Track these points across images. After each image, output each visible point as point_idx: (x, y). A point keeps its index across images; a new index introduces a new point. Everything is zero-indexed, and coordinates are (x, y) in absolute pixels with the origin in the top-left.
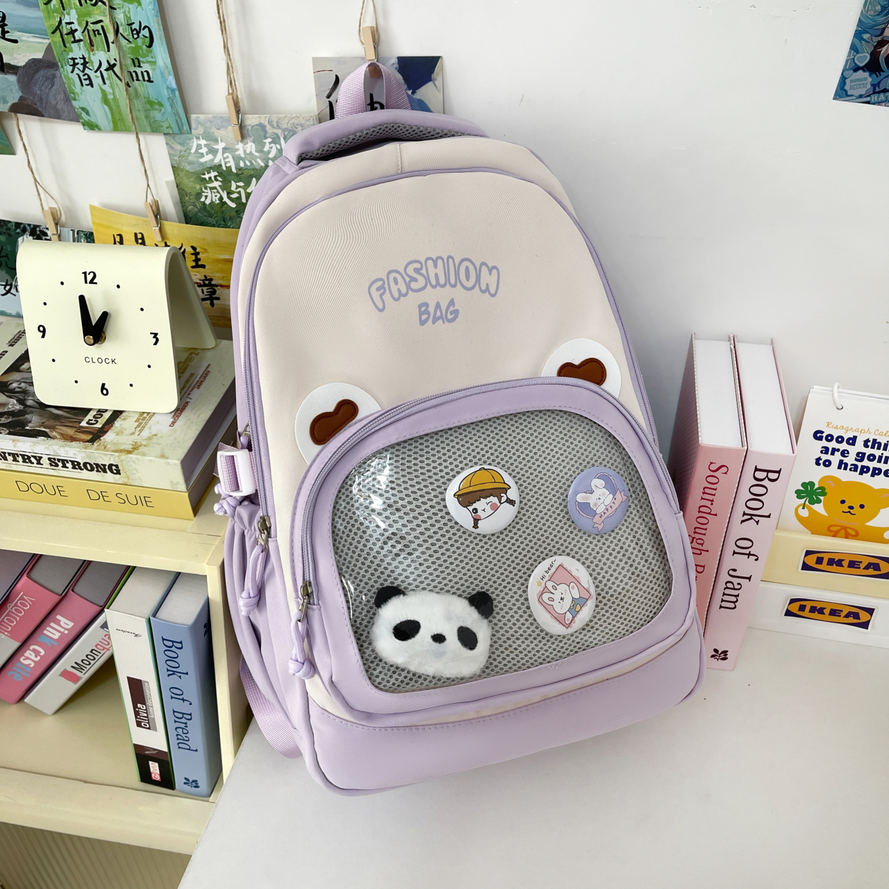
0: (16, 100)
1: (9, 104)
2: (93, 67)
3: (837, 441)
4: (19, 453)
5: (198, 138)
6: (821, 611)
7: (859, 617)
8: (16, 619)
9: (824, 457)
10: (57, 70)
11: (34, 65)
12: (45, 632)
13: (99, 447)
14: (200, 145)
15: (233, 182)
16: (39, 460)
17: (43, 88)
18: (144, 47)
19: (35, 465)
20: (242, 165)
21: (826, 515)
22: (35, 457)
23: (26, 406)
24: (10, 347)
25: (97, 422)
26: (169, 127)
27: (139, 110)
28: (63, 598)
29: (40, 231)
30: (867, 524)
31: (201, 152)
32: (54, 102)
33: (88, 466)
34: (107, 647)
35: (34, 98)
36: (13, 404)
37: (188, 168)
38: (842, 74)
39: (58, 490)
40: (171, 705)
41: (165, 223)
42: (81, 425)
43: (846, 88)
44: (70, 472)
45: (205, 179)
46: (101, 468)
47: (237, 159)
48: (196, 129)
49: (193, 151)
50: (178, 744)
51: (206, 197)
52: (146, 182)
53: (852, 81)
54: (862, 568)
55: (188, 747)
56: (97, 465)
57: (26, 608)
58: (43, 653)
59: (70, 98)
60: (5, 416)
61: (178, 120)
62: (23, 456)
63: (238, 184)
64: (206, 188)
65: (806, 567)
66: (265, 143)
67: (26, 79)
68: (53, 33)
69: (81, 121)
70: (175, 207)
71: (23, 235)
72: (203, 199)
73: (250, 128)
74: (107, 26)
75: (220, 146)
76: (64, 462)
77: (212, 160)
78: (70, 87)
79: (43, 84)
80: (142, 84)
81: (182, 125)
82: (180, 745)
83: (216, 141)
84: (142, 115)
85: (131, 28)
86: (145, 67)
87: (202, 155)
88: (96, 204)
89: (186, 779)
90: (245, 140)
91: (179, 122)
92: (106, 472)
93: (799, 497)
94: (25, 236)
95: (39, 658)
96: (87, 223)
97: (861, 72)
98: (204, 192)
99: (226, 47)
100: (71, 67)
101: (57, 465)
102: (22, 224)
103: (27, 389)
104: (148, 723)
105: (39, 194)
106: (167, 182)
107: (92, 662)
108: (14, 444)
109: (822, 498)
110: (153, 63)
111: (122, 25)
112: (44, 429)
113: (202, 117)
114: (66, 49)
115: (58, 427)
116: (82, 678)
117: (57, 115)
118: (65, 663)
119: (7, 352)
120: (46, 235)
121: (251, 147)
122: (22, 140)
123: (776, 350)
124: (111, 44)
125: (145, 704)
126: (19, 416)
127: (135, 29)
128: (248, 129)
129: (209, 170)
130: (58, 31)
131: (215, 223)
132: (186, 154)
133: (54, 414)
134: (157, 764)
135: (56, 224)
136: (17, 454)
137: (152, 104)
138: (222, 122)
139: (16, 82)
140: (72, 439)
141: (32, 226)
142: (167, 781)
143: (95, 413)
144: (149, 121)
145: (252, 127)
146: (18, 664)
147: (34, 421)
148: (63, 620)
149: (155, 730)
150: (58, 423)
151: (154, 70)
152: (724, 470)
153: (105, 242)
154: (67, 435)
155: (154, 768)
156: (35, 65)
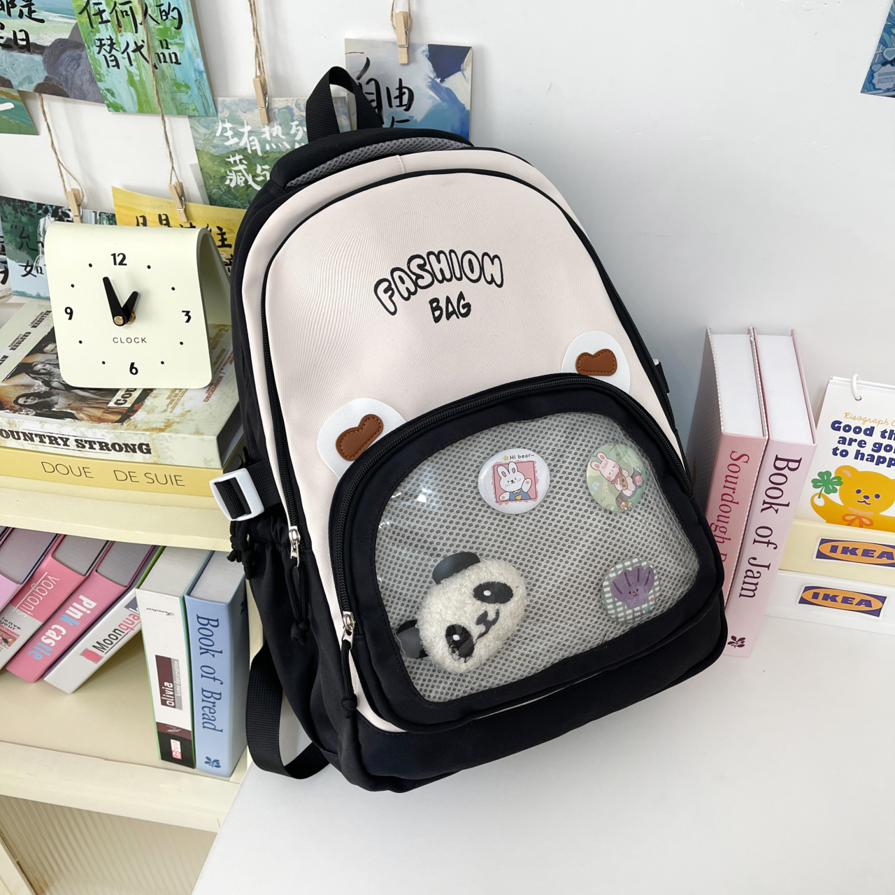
0: (42, 81)
1: (35, 84)
2: (120, 48)
3: (855, 432)
4: (46, 434)
5: (223, 121)
6: (834, 599)
7: (870, 605)
8: (39, 599)
9: (841, 447)
10: (83, 51)
11: (60, 45)
12: (67, 612)
13: (129, 427)
14: (226, 128)
15: (258, 165)
16: (65, 441)
17: (69, 69)
18: (173, 28)
19: (62, 446)
20: (268, 148)
21: (842, 504)
22: (62, 439)
23: (52, 388)
24: (33, 329)
25: (126, 401)
26: (195, 109)
27: (165, 92)
28: (87, 578)
29: (62, 212)
30: (881, 513)
31: (228, 135)
32: (80, 83)
33: (117, 446)
34: (131, 626)
35: (60, 78)
36: (39, 386)
37: (213, 151)
38: (871, 67)
39: (84, 471)
40: (199, 683)
41: (190, 204)
42: (109, 405)
43: (874, 81)
44: (97, 453)
45: (230, 162)
46: (131, 448)
47: (263, 142)
48: (222, 112)
49: (218, 134)
50: (203, 723)
51: (231, 180)
52: (171, 164)
53: (880, 75)
54: (875, 557)
55: (213, 727)
56: (126, 445)
57: (49, 588)
58: (64, 632)
59: (96, 79)
60: (32, 397)
61: (205, 102)
62: (50, 437)
63: (263, 167)
64: (231, 171)
65: (820, 555)
66: (292, 126)
67: (52, 59)
68: (80, 13)
69: (106, 102)
70: (199, 190)
71: (45, 216)
72: (227, 182)
73: (276, 111)
74: (135, 7)
75: (246, 129)
76: (91, 444)
77: (238, 143)
78: (96, 68)
79: (69, 65)
80: (170, 66)
81: (209, 106)
82: (205, 725)
83: (242, 124)
84: (168, 98)
85: (160, 10)
86: (173, 49)
87: (228, 139)
88: (119, 187)
89: (207, 758)
90: (271, 123)
91: (205, 105)
92: (136, 452)
93: (815, 486)
94: (47, 218)
95: (60, 637)
96: (109, 205)
97: (889, 66)
98: (228, 175)
99: (255, 29)
100: (98, 48)
101: (84, 447)
102: (44, 205)
103: (52, 370)
104: (174, 701)
105: (62, 175)
106: (191, 165)
107: (114, 642)
108: (41, 425)
109: (838, 487)
110: (182, 45)
111: (150, 6)
112: (70, 411)
113: (228, 100)
114: (93, 30)
115: (84, 408)
116: (102, 657)
117: (83, 96)
118: (87, 642)
119: (30, 333)
120: (68, 216)
121: (277, 130)
122: (46, 120)
123: (797, 341)
124: (138, 24)
125: (172, 682)
126: (45, 398)
127: (164, 11)
128: (275, 113)
129: (234, 153)
130: (86, 12)
131: (240, 205)
132: (211, 137)
133: (80, 396)
134: (179, 743)
135: (79, 206)
136: (44, 436)
137: (178, 86)
138: (248, 105)
139: (41, 62)
140: (100, 420)
141: (54, 208)
142: (188, 760)
143: (123, 393)
144: (176, 104)
145: (279, 110)
146: (39, 643)
147: (60, 403)
148: (86, 600)
149: (181, 708)
150: (84, 405)
151: (182, 52)
152: (745, 458)
153: (127, 224)
154: (94, 416)
155: (176, 746)
156: (62, 46)
